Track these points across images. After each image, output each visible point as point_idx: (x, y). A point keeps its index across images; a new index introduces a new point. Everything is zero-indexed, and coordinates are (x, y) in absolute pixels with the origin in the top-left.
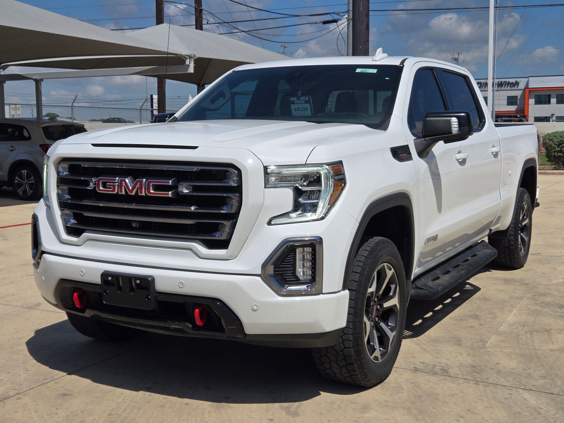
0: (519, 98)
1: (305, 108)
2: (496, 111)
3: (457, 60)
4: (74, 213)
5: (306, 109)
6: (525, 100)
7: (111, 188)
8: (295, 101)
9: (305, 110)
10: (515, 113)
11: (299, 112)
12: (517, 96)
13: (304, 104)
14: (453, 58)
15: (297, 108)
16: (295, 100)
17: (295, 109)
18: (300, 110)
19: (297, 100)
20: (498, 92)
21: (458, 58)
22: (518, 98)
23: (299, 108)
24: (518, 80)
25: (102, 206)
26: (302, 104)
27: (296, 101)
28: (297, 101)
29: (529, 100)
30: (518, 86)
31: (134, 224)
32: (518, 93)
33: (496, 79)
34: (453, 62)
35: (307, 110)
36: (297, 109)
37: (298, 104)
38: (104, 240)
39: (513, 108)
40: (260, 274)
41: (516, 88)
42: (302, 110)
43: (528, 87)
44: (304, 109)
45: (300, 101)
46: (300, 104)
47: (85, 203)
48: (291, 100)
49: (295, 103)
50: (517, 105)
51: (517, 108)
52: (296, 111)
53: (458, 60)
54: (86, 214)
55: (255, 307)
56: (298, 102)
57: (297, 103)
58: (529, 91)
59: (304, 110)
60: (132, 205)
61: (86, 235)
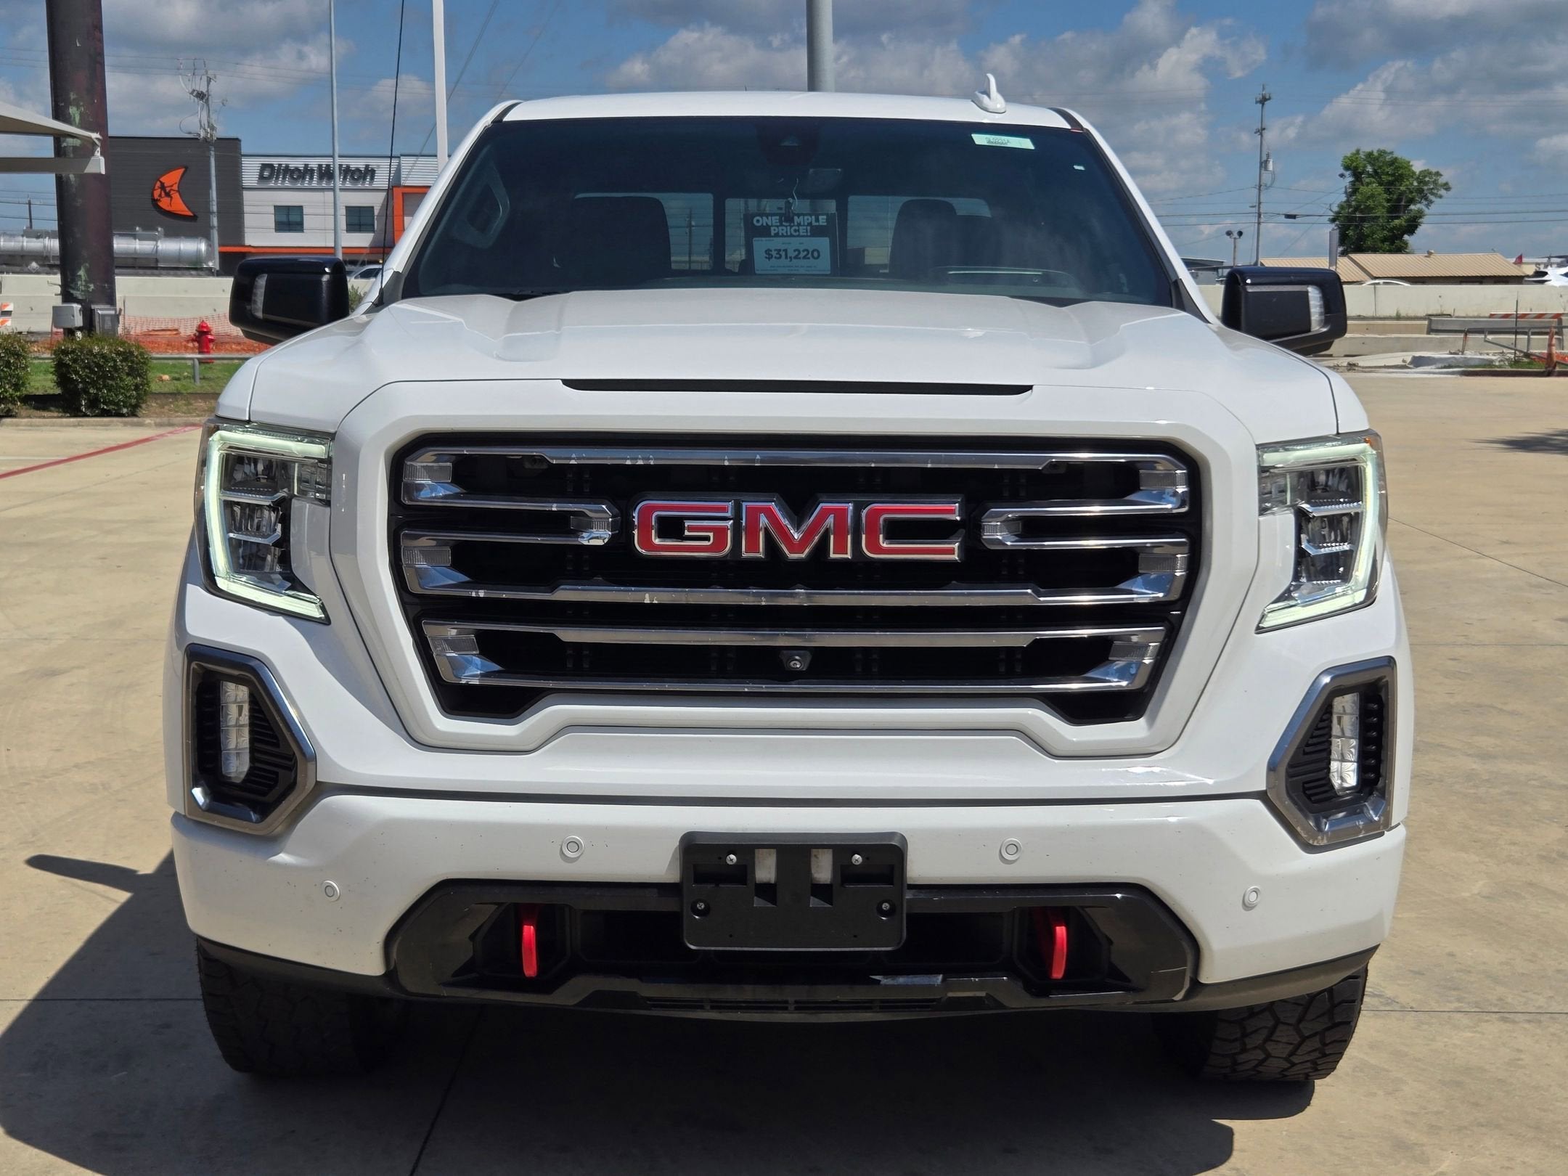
0: (379, 213)
1: (811, 251)
2: (343, 248)
3: (206, 98)
4: (480, 635)
5: (815, 254)
6: (395, 217)
7: (707, 539)
8: (772, 228)
9: (810, 255)
10: (371, 253)
11: (783, 261)
12: (373, 207)
13: (807, 236)
14: (194, 91)
15: (775, 250)
16: (774, 224)
17: (768, 252)
18: (786, 257)
19: (781, 225)
20: (322, 193)
21: (208, 91)
22: (376, 212)
23: (786, 251)
24: (373, 163)
25: (655, 602)
26: (799, 236)
27: (778, 226)
28: (780, 228)
29: (405, 218)
30: (372, 179)
31: (797, 658)
32: (375, 200)
33: (340, 156)
34: (194, 101)
35: (819, 256)
36: (774, 253)
37: (783, 236)
38: (635, 723)
39: (362, 240)
40: (1264, 789)
41: (367, 185)
42: (796, 257)
43: (400, 181)
44: (803, 254)
45: (791, 227)
46: (792, 236)
47: (566, 594)
48: (759, 224)
49: (772, 234)
50: (373, 230)
51: (374, 241)
52: (769, 257)
53: (208, 99)
54: (569, 635)
55: (1253, 897)
56: (782, 230)
57: (777, 235)
58: (403, 194)
59: (805, 257)
60: (792, 595)
61: (555, 711)
